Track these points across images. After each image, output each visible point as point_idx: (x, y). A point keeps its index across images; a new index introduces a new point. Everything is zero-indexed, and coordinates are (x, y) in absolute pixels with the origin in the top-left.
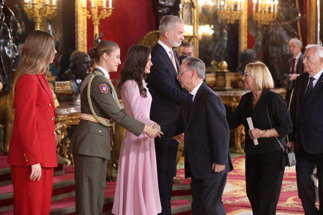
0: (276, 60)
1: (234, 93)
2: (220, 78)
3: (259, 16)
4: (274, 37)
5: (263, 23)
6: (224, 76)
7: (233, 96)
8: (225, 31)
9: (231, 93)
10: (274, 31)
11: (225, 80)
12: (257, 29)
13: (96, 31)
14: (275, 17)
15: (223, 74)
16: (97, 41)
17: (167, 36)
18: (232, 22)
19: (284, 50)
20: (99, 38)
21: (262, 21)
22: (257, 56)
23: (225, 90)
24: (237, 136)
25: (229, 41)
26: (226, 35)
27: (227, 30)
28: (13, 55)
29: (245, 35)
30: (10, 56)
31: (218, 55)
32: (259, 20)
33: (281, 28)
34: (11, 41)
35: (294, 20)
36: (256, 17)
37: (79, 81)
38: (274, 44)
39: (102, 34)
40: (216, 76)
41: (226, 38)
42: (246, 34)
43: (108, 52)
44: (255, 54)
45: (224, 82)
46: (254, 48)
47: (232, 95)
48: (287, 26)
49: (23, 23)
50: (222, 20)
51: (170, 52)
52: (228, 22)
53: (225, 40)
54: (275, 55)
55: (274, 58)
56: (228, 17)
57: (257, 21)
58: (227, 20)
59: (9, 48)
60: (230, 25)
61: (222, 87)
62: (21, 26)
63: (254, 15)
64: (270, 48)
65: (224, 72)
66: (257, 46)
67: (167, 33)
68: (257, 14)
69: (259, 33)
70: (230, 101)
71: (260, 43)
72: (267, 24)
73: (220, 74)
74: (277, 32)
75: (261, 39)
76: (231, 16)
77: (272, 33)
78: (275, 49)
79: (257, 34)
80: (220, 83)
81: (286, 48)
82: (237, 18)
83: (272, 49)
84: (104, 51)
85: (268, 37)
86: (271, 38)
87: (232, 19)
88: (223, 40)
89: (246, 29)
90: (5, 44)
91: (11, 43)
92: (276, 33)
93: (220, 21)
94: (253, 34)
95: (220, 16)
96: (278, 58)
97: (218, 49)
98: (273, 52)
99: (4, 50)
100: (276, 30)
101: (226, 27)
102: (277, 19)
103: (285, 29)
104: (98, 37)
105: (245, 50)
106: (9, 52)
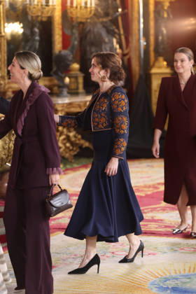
3: (74, 12)
4: (92, 36)
5: (79, 20)
8: (37, 30)
10: (92, 29)
12: (72, 27)
14: (93, 12)
18: (44, 19)
21: (77, 18)
22: (73, 58)
25: (41, 41)
26: (37, 34)
27: (38, 28)
29: (59, 34)
32: (74, 16)
33: (99, 26)
35: (115, 16)
36: (71, 13)
38: (92, 44)
41: (37, 38)
42: (61, 33)
44: (72, 56)
46: (70, 48)
48: (106, 22)
50: (32, 17)
52: (39, 19)
53: (37, 40)
56: (40, 14)
57: (72, 18)
58: (38, 16)
60: (42, 23)
63: (69, 11)
64: (88, 49)
66: (73, 47)
68: (72, 10)
69: (75, 31)
71: (76, 43)
72: (84, 21)
75: (78, 39)
76: (42, 13)
77: (90, 31)
78: (93, 49)
79: (72, 33)
82: (49, 15)
83: (90, 50)
85: (86, 37)
86: (88, 37)
87: (43, 15)
88: (34, 40)
89: (60, 27)
93: (30, 18)
94: (68, 32)
95: (30, 13)
101: (38, 25)
102: (95, 15)
103: (104, 26)
105: (60, 52)
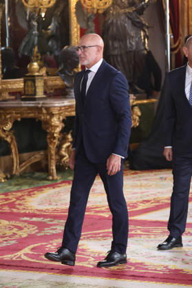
0: (119, 59)
1: (43, 104)
2: (30, 83)
3: (88, 2)
4: (115, 29)
6: (34, 82)
7: (42, 107)
8: (35, 23)
9: (39, 104)
10: (115, 21)
11: (35, 87)
15: (32, 78)
19: (128, 45)
23: (35, 99)
24: (51, 159)
27: (36, 21)
29: (76, 27)
31: (26, 54)
33: (123, 17)
35: (140, 6)
40: (25, 82)
41: (35, 32)
45: (33, 89)
47: (40, 106)
53: (35, 35)
54: (116, 52)
55: (116, 56)
61: (31, 95)
65: (34, 76)
69: (91, 24)
70: (39, 113)
73: (30, 78)
74: (119, 22)
77: (112, 23)
78: (116, 45)
80: (30, 91)
81: (130, 43)
83: (113, 44)
88: (32, 34)
92: (117, 23)
94: (83, 25)
96: (121, 56)
97: (25, 46)
98: (115, 48)
100: (117, 21)
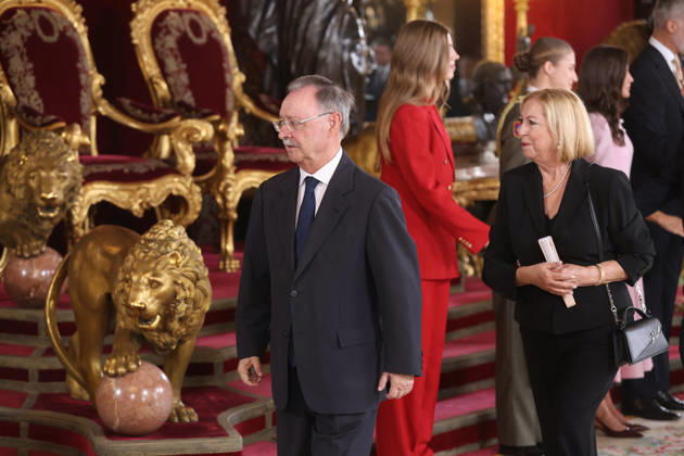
13: (522, 22)
16: (523, 42)
17: (671, 30)
20: (529, 35)
28: (368, 67)
30: (361, 69)
34: (363, 42)
37: (489, 117)
39: (533, 28)
43: (555, 60)
49: (380, 10)
51: (674, 62)
59: (360, 55)
62: (377, 16)
67: (670, 24)
84: (547, 59)
90: (352, 48)
91: (363, 45)
99: (350, 60)
104: (525, 33)
106: (359, 63)
